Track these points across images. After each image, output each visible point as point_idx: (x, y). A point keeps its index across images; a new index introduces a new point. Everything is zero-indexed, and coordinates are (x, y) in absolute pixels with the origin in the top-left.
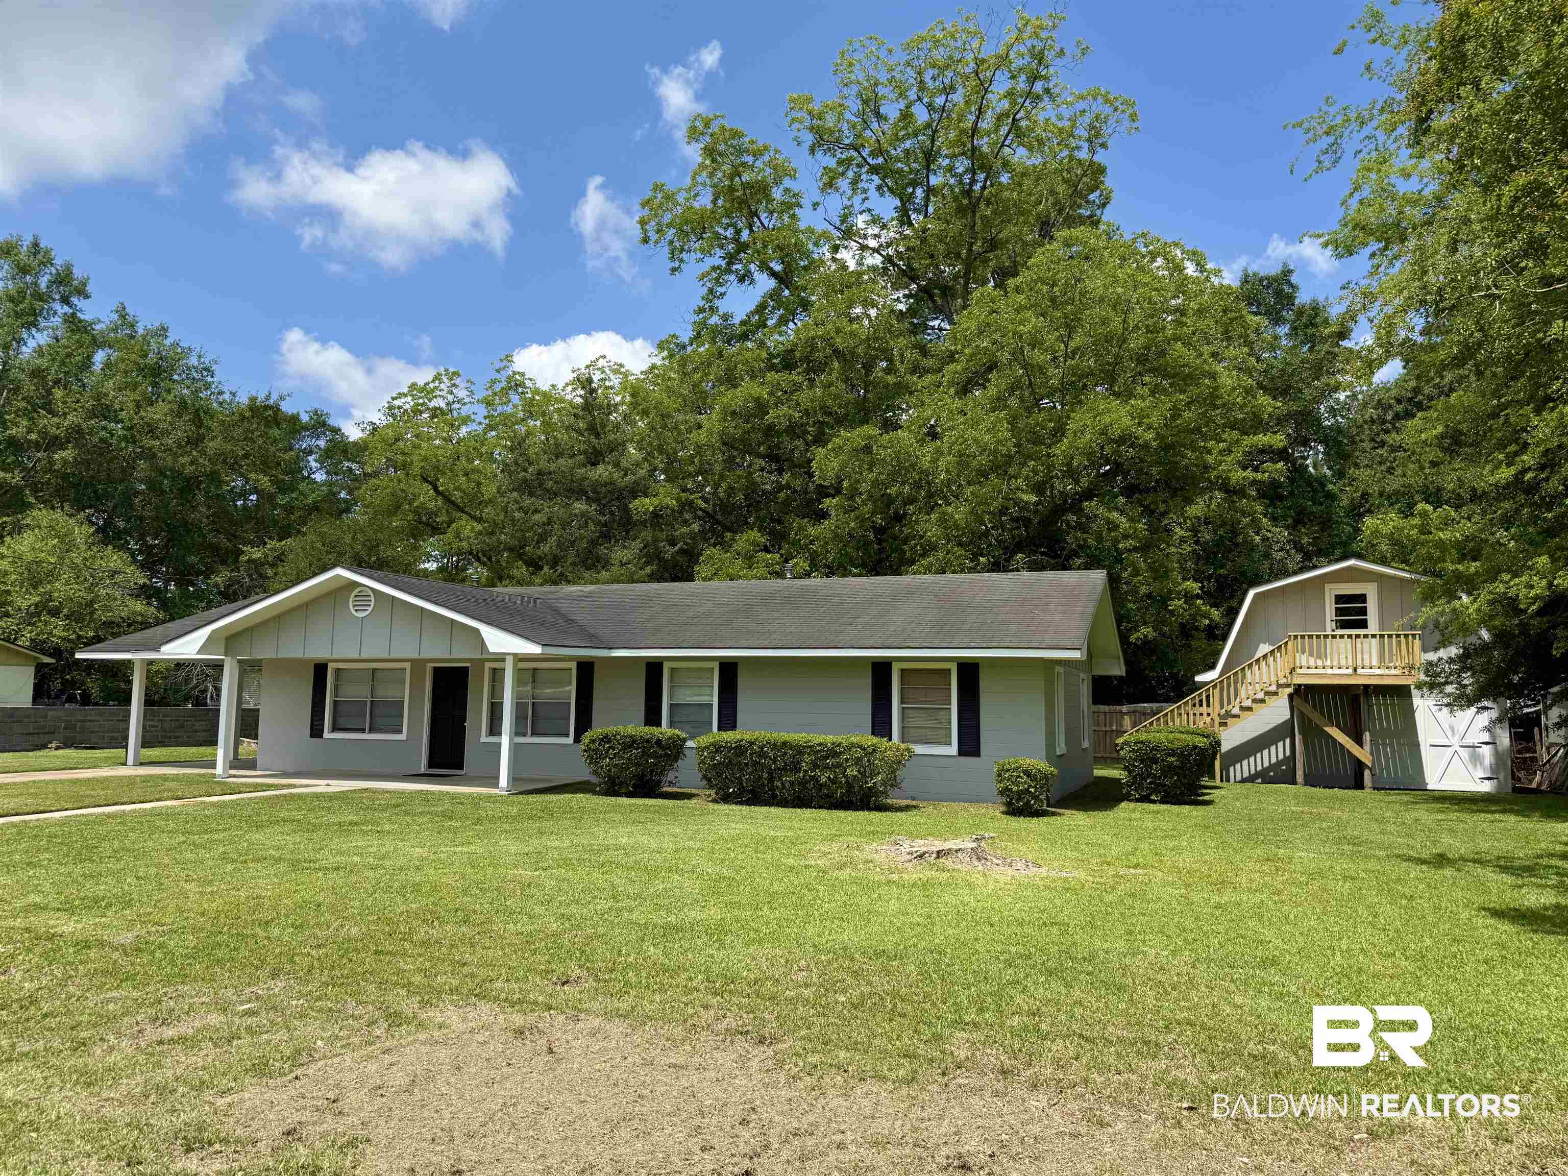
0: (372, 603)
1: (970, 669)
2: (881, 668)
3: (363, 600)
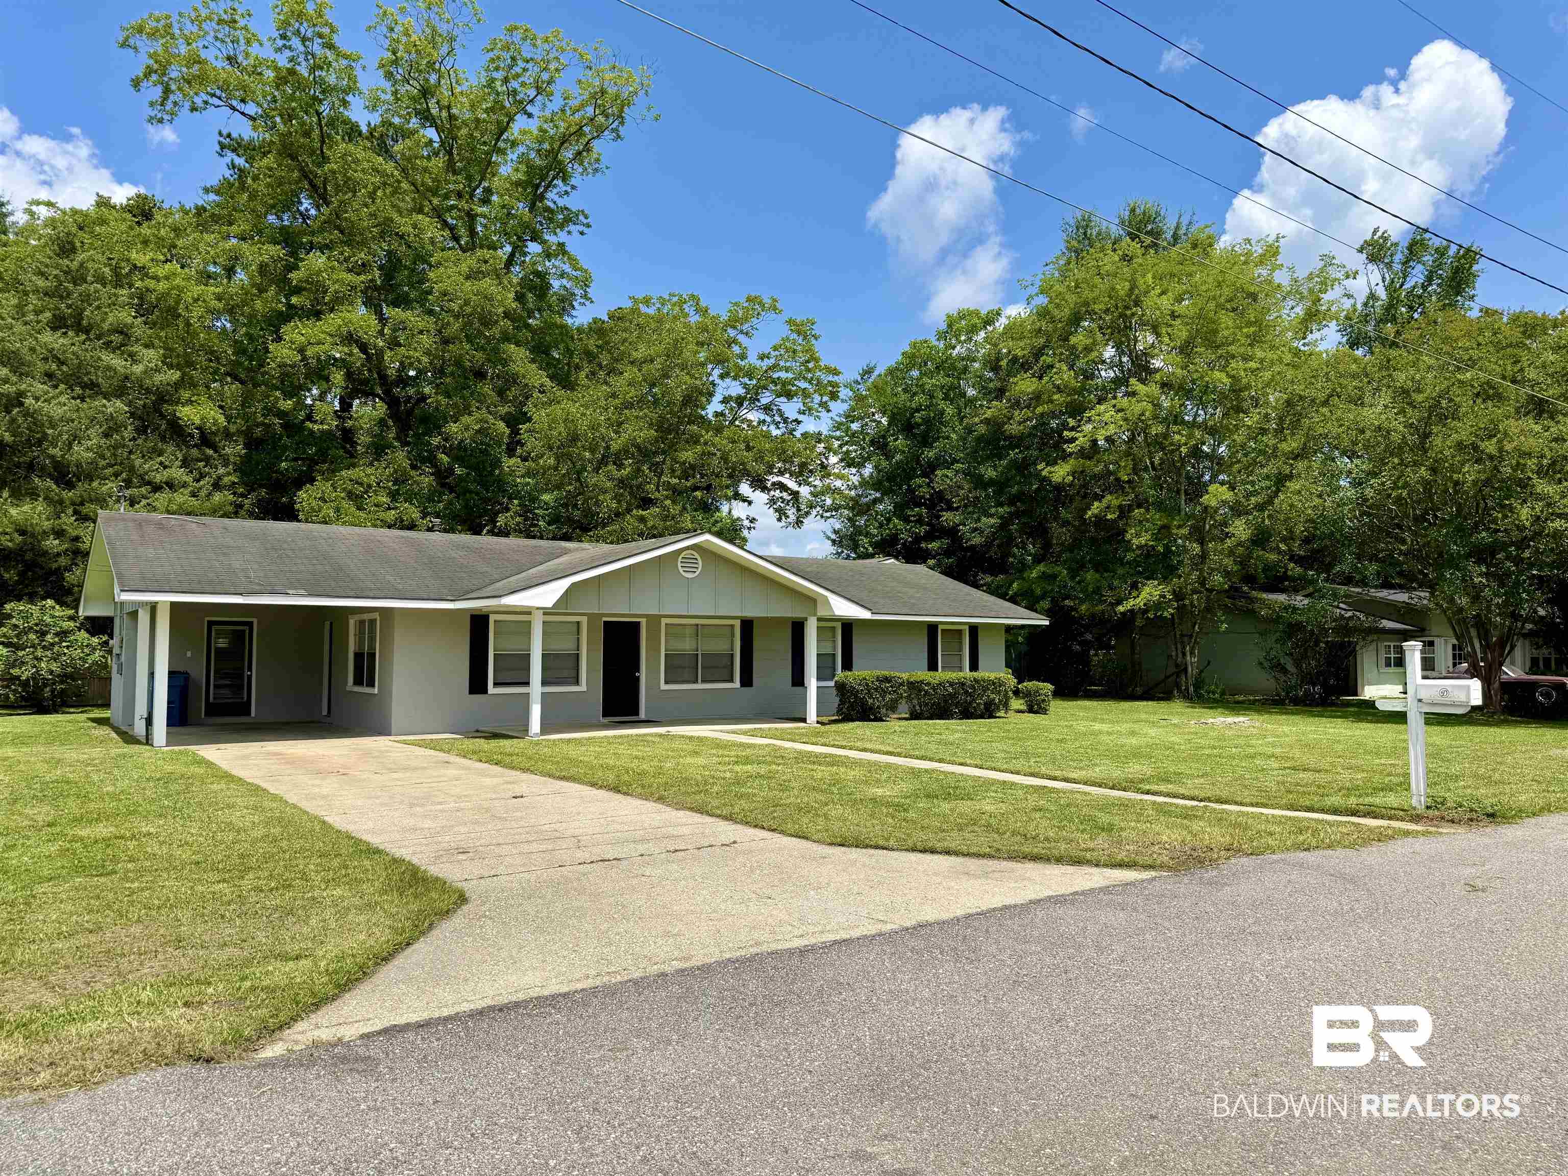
0: (700, 566)
1: (974, 630)
2: (932, 628)
3: (690, 562)
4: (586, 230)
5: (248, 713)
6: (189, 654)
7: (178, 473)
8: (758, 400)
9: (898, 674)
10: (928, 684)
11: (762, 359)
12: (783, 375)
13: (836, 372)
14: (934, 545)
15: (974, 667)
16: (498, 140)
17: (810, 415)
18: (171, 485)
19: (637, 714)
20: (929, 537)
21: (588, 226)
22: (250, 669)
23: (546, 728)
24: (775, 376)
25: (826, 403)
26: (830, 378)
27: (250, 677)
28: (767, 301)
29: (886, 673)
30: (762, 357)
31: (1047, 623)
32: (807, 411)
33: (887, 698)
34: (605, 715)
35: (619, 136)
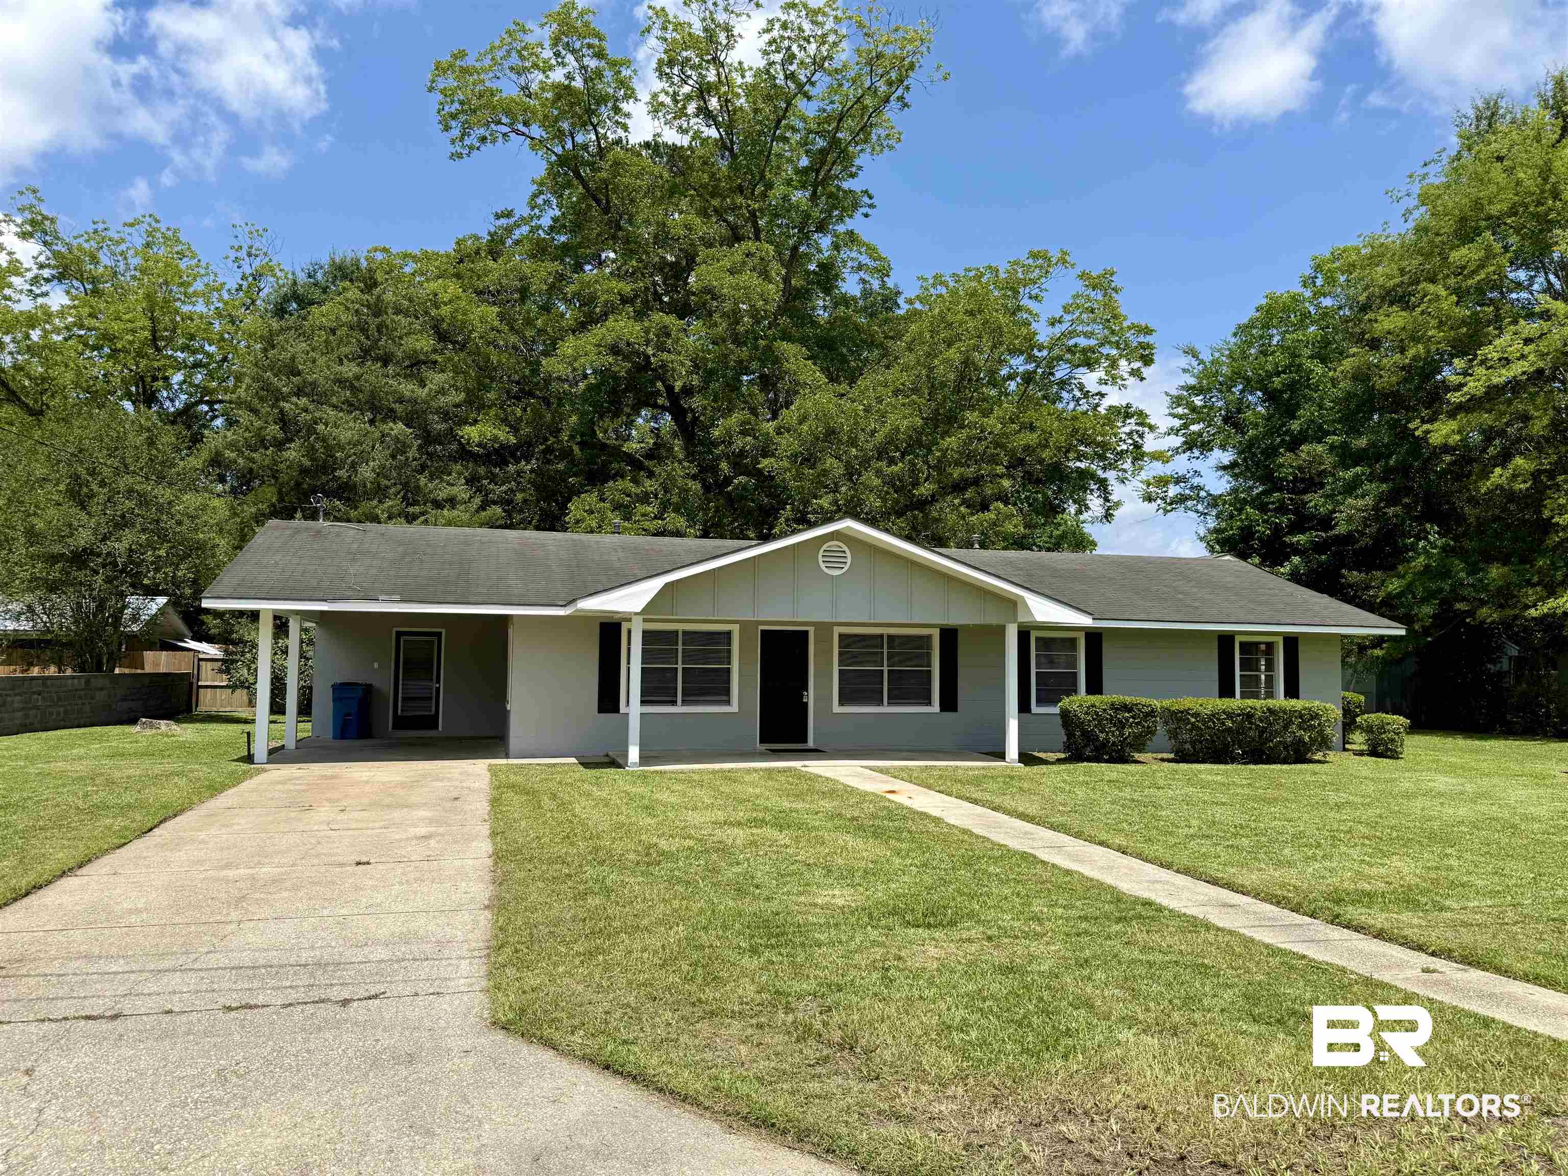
0: (849, 561)
1: (1291, 642)
2: (1225, 641)
3: (834, 558)
4: (870, 211)
5: (436, 727)
6: (376, 665)
7: (460, 490)
8: (1052, 374)
9: (1144, 700)
10: (1196, 715)
11: (1053, 324)
12: (1083, 342)
13: (1148, 331)
14: (1300, 539)
15: (1292, 691)
16: (777, 127)
17: (1114, 383)
18: (452, 502)
19: (804, 740)
20: (1297, 527)
21: (871, 206)
22: (438, 681)
23: (645, 759)
24: (1071, 342)
25: (1138, 369)
26: (1141, 339)
27: (438, 689)
28: (1055, 255)
29: (1128, 699)
30: (1053, 323)
31: (1403, 632)
32: (1113, 379)
33: (1127, 732)
34: (762, 741)
35: (906, 105)
